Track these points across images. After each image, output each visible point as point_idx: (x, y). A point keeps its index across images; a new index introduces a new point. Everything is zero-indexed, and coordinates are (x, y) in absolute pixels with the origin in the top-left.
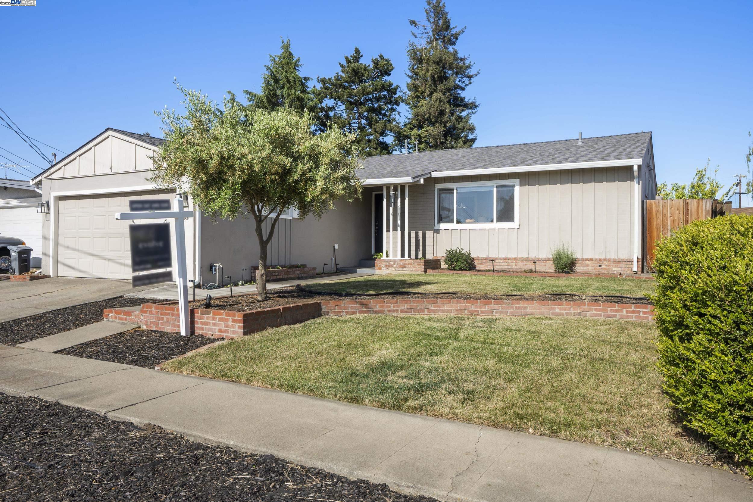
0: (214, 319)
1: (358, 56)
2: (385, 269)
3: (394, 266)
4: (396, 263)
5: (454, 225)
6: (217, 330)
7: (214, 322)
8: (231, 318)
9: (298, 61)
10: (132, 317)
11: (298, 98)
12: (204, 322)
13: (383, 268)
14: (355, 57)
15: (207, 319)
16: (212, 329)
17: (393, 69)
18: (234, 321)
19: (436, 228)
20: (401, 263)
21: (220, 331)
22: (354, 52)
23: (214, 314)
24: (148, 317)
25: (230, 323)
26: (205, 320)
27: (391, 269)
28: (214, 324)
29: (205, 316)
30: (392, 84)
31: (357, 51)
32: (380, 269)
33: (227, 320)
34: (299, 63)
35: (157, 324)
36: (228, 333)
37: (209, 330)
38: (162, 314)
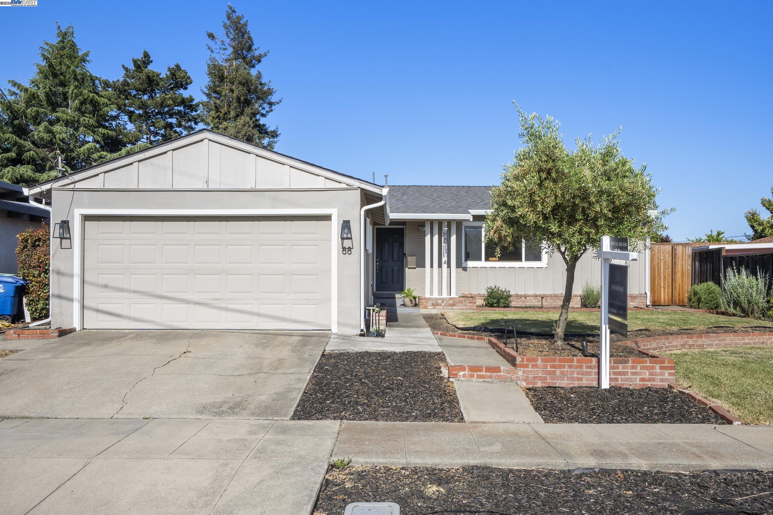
0: (633, 367)
1: (147, 60)
2: (432, 307)
3: (442, 304)
4: (445, 302)
5: (483, 263)
6: (638, 380)
7: (634, 371)
8: (657, 365)
9: (87, 55)
10: (502, 374)
11: (92, 101)
12: (620, 372)
13: (429, 307)
14: (144, 62)
15: (623, 368)
16: (632, 378)
17: (191, 83)
18: (661, 368)
19: (464, 265)
20: (451, 302)
21: (642, 380)
22: (143, 56)
23: (633, 362)
24: (531, 371)
25: (658, 370)
26: (620, 370)
27: (439, 307)
28: (634, 374)
29: (621, 366)
30: (193, 100)
31: (146, 55)
32: (425, 308)
33: (653, 368)
34: (88, 58)
35: (545, 379)
36: (654, 381)
37: (626, 380)
38: (552, 367)
